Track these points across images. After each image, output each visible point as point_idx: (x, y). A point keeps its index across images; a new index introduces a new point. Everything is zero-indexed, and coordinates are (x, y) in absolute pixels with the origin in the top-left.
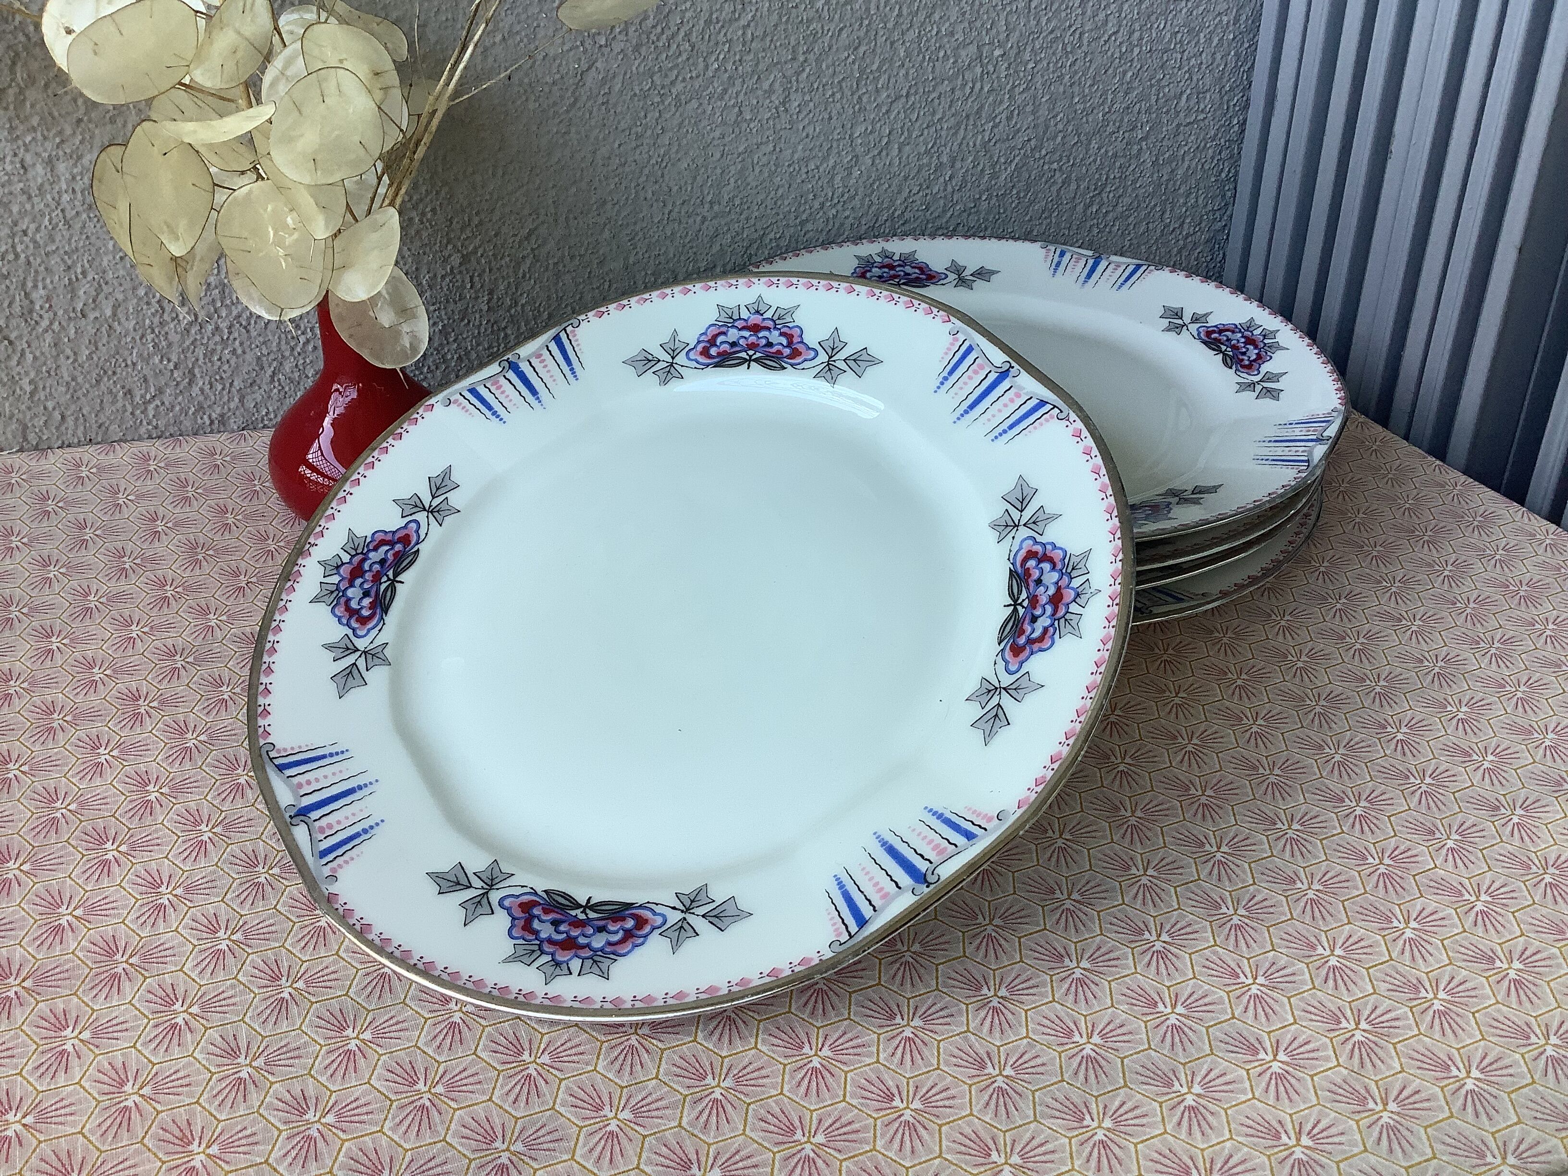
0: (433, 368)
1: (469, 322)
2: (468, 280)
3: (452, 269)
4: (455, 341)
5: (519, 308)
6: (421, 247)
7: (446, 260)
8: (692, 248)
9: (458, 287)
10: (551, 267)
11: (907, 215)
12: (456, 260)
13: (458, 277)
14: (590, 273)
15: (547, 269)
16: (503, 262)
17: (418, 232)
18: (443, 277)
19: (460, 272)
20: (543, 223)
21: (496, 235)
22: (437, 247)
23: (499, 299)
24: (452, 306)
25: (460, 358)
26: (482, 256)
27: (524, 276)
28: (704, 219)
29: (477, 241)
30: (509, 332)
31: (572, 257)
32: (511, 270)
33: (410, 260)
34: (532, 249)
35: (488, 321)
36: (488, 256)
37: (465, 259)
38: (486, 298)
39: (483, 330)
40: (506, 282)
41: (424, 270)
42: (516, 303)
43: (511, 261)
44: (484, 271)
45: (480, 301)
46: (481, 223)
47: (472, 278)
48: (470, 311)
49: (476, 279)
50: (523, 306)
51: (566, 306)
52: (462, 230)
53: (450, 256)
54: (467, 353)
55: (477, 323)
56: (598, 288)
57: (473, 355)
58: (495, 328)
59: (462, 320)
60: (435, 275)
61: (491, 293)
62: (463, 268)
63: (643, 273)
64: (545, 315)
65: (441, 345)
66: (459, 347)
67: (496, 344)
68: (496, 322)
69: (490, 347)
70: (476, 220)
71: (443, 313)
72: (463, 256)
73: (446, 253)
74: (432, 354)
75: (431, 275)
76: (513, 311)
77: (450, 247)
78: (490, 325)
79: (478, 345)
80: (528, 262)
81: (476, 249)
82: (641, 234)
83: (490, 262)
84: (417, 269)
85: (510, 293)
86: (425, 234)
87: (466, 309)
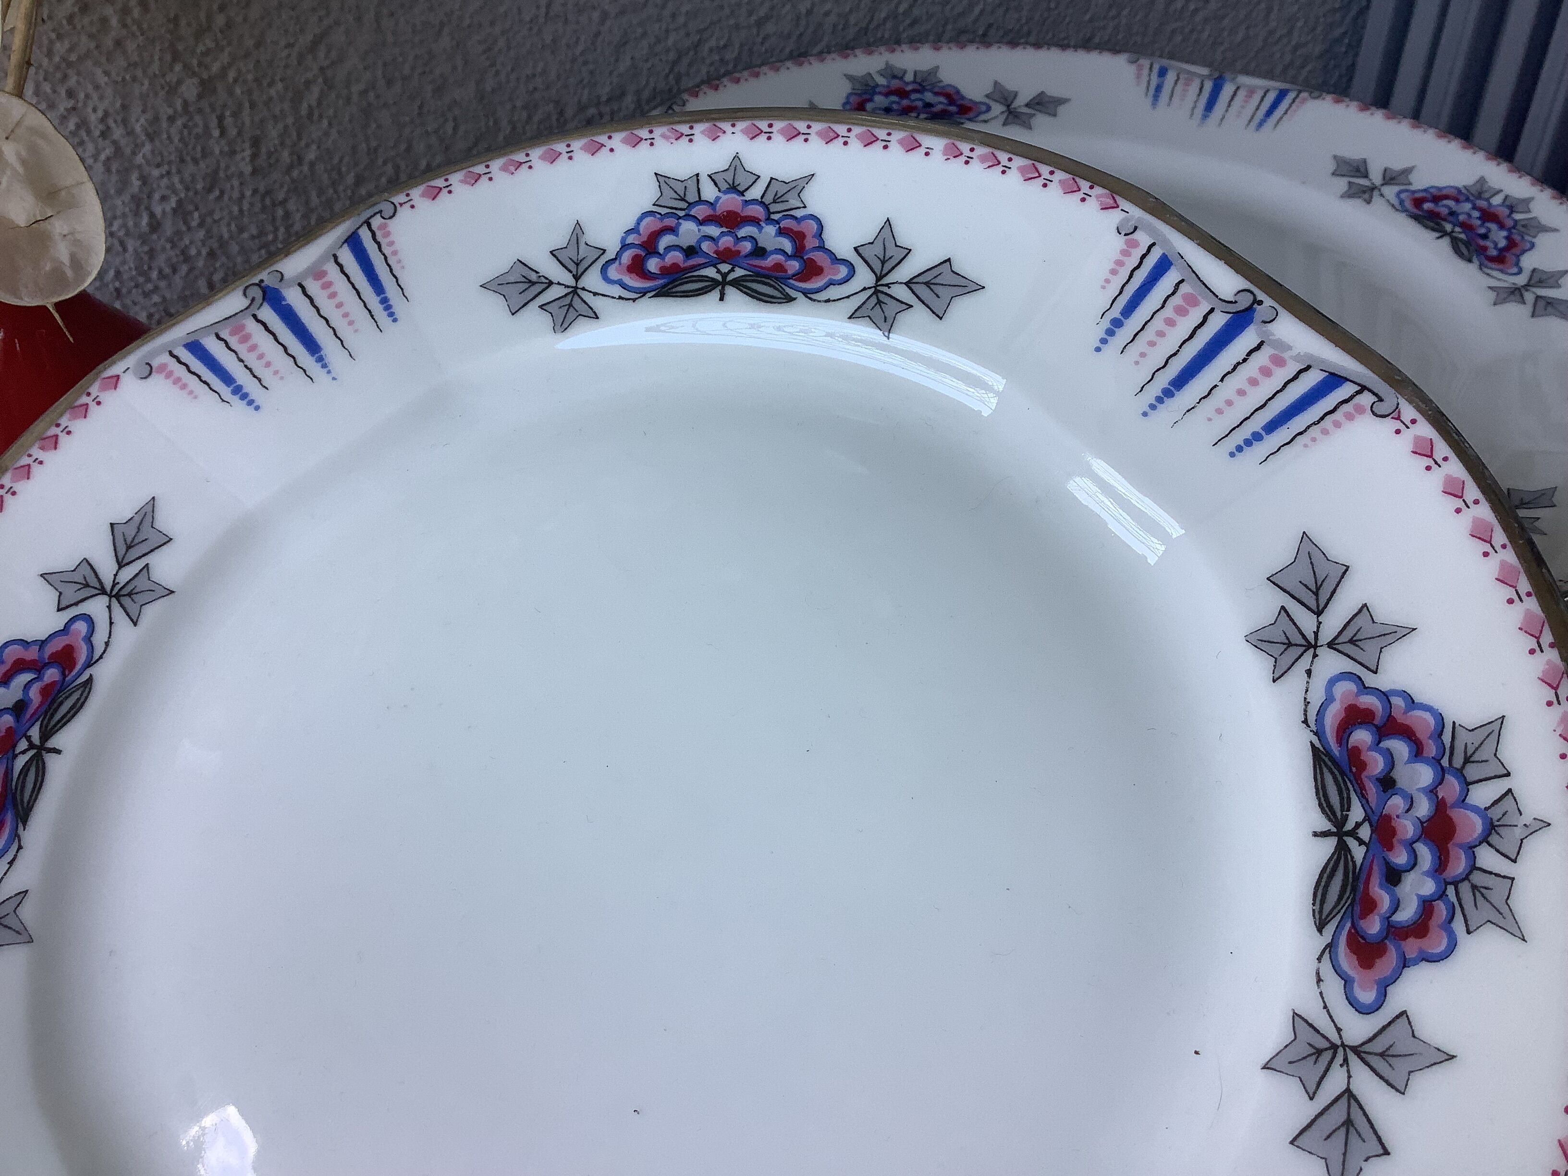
0: (167, 270)
1: (222, 193)
2: (214, 122)
3: (186, 104)
4: (201, 224)
5: (306, 168)
6: (126, 70)
7: (172, 90)
8: (586, 63)
9: (198, 137)
10: (355, 98)
11: (916, 12)
12: (190, 89)
13: (198, 119)
14: (421, 107)
15: (348, 100)
16: (273, 92)
17: (118, 43)
18: (171, 119)
19: (200, 111)
20: (337, 23)
21: (258, 45)
22: (155, 68)
23: (270, 154)
24: (190, 168)
25: (212, 254)
26: (236, 81)
27: (310, 115)
28: (605, 16)
29: (225, 58)
30: (292, 206)
31: (390, 83)
32: (286, 106)
33: (109, 92)
34: (322, 69)
35: (255, 191)
36: (245, 82)
37: (207, 87)
38: (248, 152)
39: (246, 206)
40: (280, 126)
41: (136, 109)
42: (300, 159)
43: (286, 89)
44: (240, 106)
45: (238, 157)
46: (229, 25)
47: (221, 119)
48: (222, 174)
49: (229, 121)
50: (312, 165)
51: (385, 163)
52: (198, 35)
53: (179, 82)
54: (223, 244)
55: (236, 195)
56: (436, 132)
57: (234, 248)
58: (268, 201)
59: (210, 190)
60: (156, 119)
61: (256, 143)
62: (204, 104)
63: (508, 106)
64: (350, 179)
65: (178, 233)
66: (209, 234)
67: (270, 228)
68: (268, 192)
69: (262, 233)
70: (220, 20)
71: (176, 179)
72: (202, 83)
73: (172, 78)
74: (164, 249)
75: (149, 115)
76: (295, 173)
77: (178, 67)
78: (258, 198)
79: (241, 229)
80: (316, 90)
81: (224, 70)
82: (501, 43)
83: (250, 92)
84: (124, 107)
85: (288, 142)
86: (131, 46)
87: (216, 172)
